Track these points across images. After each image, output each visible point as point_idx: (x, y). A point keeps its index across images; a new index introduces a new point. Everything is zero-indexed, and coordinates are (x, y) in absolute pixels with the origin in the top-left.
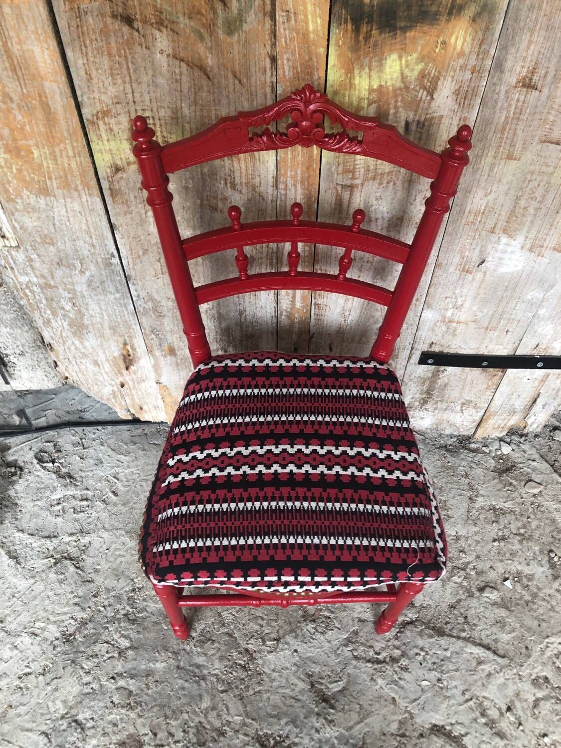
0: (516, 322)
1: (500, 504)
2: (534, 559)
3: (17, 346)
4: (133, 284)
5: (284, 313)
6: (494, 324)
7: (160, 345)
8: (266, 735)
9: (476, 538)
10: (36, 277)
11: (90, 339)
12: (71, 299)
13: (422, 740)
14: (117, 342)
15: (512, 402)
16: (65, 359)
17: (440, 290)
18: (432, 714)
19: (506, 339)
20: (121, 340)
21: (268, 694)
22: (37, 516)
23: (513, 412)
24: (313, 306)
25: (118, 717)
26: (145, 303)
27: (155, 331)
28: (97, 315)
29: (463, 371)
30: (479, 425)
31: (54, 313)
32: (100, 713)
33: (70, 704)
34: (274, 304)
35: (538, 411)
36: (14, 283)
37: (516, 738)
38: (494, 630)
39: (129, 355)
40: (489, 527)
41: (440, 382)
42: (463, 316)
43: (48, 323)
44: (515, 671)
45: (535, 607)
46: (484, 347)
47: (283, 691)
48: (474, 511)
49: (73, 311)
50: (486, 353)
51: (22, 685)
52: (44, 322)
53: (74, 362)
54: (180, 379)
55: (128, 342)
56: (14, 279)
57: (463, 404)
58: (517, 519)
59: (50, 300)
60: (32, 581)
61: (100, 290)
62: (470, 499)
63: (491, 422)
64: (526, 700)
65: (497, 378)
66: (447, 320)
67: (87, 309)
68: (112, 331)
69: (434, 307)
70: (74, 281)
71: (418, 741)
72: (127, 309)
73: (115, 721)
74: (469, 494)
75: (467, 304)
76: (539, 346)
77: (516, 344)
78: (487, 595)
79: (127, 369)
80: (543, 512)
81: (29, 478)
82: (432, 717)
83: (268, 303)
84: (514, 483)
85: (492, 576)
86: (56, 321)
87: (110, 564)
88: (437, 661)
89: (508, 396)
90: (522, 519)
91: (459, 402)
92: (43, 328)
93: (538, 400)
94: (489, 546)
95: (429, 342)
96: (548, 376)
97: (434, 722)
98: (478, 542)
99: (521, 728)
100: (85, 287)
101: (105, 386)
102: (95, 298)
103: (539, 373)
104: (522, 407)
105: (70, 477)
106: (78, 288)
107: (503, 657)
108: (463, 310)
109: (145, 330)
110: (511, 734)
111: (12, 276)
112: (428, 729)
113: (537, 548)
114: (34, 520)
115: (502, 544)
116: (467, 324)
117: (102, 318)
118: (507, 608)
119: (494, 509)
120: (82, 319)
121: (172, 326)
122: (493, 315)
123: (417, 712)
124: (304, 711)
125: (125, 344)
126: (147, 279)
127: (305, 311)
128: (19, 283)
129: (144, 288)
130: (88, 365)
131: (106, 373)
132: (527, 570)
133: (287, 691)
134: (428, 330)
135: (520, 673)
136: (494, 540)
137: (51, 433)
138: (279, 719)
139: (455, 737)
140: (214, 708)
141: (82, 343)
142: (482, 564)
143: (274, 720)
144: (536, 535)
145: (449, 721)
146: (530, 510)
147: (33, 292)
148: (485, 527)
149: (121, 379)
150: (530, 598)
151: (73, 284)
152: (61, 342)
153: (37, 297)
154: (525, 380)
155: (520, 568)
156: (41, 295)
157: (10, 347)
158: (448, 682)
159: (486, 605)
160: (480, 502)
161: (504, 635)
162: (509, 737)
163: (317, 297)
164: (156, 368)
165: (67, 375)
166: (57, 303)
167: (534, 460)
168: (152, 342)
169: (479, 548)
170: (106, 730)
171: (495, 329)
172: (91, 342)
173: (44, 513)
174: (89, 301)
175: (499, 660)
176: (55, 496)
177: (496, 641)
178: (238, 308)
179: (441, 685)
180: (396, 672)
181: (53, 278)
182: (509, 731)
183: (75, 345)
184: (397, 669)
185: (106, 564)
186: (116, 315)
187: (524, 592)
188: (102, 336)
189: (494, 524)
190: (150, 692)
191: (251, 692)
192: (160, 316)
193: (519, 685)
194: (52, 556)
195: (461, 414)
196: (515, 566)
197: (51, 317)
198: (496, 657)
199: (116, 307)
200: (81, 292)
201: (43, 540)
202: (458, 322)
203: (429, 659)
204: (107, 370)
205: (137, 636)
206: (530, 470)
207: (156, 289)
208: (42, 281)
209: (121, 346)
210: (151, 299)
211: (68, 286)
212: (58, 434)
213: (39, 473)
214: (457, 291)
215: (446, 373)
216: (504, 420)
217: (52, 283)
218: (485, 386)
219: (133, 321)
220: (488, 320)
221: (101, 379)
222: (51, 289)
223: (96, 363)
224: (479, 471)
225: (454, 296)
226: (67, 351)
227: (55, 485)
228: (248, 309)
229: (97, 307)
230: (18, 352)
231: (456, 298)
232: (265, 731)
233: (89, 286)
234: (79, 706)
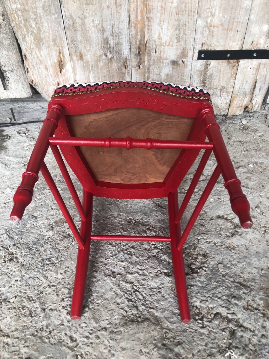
0: (241, 24)
1: (244, 139)
2: (263, 157)
3: (10, 65)
4: (64, 7)
5: (133, 25)
6: (230, 27)
7: (76, 52)
8: (131, 219)
9: (233, 151)
10: (20, 4)
11: (44, 50)
12: (35, 19)
13: (212, 221)
14: (56, 51)
15: (244, 87)
16: (32, 66)
17: (204, 3)
18: (217, 211)
19: (237, 38)
20: (58, 49)
21: (131, 205)
22: (16, 151)
23: (245, 94)
24: (146, 19)
25: (54, 213)
26: (69, 21)
27: (73, 42)
28: (47, 31)
29: (219, 63)
30: (229, 106)
31: (27, 31)
32: (45, 212)
33: (30, 210)
34: (128, 19)
35: (257, 94)
36: (10, 10)
37: (262, 219)
38: (246, 181)
39: (62, 61)
40: (239, 147)
41: (209, 73)
42: (216, 21)
43: (24, 38)
44: (258, 194)
45: (266, 173)
46: (227, 44)
47: (139, 204)
48: (231, 142)
49: (36, 28)
50: (229, 49)
51: (6, 206)
52: (23, 38)
53: (36, 68)
54: (85, 78)
55: (61, 51)
56: (10, 7)
57: (221, 90)
58: (252, 144)
59: (26, 20)
60: (13, 171)
61: (48, 12)
62: (228, 138)
63: (236, 102)
64: (265, 204)
65: (235, 68)
66: (209, 25)
67: (42, 27)
68: (54, 42)
69: (202, 16)
70: (37, 6)
71: (210, 221)
72: (60, 26)
73: (52, 214)
74: (228, 137)
75: (217, 13)
76: (254, 43)
77: (242, 41)
78: (241, 169)
79: (61, 72)
80: (265, 142)
81: (13, 139)
82: (217, 212)
83: (125, 18)
84: (250, 132)
85: (242, 163)
86: (28, 37)
87: (51, 165)
88: (217, 192)
89: (242, 82)
90: (255, 144)
91: (219, 89)
92: (22, 43)
93: (257, 85)
94: (240, 153)
95: (201, 43)
96: (260, 65)
97: (218, 214)
98: (234, 152)
99: (264, 214)
100: (41, 11)
101: (51, 85)
102: (46, 18)
103: (255, 62)
104: (249, 91)
105: (33, 138)
106: (39, 12)
107: (252, 189)
108: (216, 17)
109: (69, 41)
110: (259, 217)
111: (9, 5)
112: (215, 217)
113: (264, 154)
114: (15, 153)
115: (246, 152)
116: (218, 27)
117: (49, 33)
118: (251, 173)
119: (241, 141)
120: (40, 34)
121: (81, 38)
122: (230, 20)
123: (208, 210)
124: (150, 210)
125: (60, 53)
126: (70, 3)
127: (142, 22)
128: (12, 9)
129: (68, 10)
130: (42, 69)
131: (51, 75)
132: (260, 161)
133: (141, 204)
134: (201, 34)
135: (261, 194)
136: (242, 151)
137: (24, 125)
138: (137, 213)
139: (229, 219)
140: (103, 210)
141: (40, 52)
142: (237, 160)
143: (135, 213)
144: (263, 149)
145: (226, 213)
146: (259, 141)
147: (18, 15)
148: (237, 147)
149: (58, 81)
150: (263, 170)
151: (36, 8)
152: (30, 52)
153: (20, 19)
154: (249, 68)
155: (256, 160)
156: (22, 17)
157: (7, 65)
158: (224, 199)
159: (241, 173)
160: (233, 139)
161: (251, 182)
162: (258, 218)
163: (148, 12)
164: (74, 69)
165: (33, 79)
166: (29, 23)
167: (258, 124)
168: (72, 49)
169: (235, 154)
170: (48, 218)
171: (231, 30)
172: (44, 52)
173: (20, 151)
174: (43, 20)
175: (249, 190)
176: (26, 145)
177: (247, 184)
178: (111, 22)
179: (220, 200)
180: (196, 196)
181: (27, 4)
182: (257, 216)
183: (37, 55)
184: (197, 195)
185: (50, 165)
186: (55, 31)
187: (259, 168)
188: (49, 47)
189: (241, 146)
190: (71, 204)
191: (122, 204)
192: (76, 30)
193: (260, 199)
194: (23, 164)
195: (220, 98)
196: (254, 160)
197: (26, 33)
198: (247, 189)
199: (55, 25)
200: (40, 14)
201: (19, 159)
202: (214, 26)
203: (213, 192)
204: (51, 73)
205: (64, 187)
206: (256, 128)
207: (74, 11)
208: (22, 7)
209: (58, 54)
210: (72, 18)
211: (34, 10)
212: (28, 125)
213: (18, 138)
214: (212, 4)
215: (211, 66)
216: (241, 100)
217: (27, 8)
218: (230, 75)
219: (63, 35)
220: (228, 23)
221: (48, 80)
222: (26, 12)
223: (46, 68)
224: (232, 129)
225: (210, 7)
226: (33, 59)
227: (26, 141)
228: (116, 23)
229: (46, 25)
230: (10, 69)
231: (212, 9)
232: (130, 218)
233: (43, 9)
234: (34, 210)
